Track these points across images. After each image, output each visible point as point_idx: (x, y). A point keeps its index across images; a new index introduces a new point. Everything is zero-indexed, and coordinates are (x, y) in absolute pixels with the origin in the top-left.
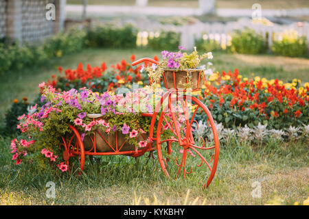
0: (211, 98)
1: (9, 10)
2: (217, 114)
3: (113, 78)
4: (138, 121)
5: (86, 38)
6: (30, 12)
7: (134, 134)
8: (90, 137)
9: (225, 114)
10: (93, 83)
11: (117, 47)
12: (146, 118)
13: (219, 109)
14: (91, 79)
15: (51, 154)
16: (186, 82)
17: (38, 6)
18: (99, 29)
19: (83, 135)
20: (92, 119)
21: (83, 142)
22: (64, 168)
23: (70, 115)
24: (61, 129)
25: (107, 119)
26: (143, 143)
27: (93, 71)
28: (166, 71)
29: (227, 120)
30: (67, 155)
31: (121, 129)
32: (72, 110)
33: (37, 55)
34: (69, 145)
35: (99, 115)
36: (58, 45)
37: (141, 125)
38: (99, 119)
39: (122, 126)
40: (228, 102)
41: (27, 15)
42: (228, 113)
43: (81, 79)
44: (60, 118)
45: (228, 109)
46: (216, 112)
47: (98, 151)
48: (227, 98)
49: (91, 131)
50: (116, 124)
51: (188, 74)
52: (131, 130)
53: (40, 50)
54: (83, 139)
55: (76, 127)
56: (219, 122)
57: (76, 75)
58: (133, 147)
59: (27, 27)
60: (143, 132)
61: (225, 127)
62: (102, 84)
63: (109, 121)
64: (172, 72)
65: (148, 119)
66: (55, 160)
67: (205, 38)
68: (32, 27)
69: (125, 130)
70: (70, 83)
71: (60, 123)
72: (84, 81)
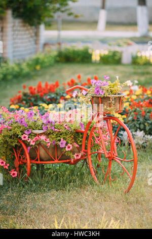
0: (135, 111)
1: (4, 38)
2: (140, 124)
3: (63, 93)
4: (73, 137)
5: (57, 56)
6: (20, 39)
7: (69, 147)
8: (35, 149)
9: (146, 124)
10: (48, 97)
11: (79, 62)
12: (80, 133)
13: (141, 120)
14: (47, 94)
15: (4, 163)
16: (110, 107)
17: (25, 34)
18: (66, 49)
19: (29, 148)
20: (36, 135)
21: (29, 154)
22: (14, 174)
23: (18, 132)
24: (11, 142)
25: (48, 135)
26: (77, 155)
27: (49, 87)
28: (93, 97)
29: (148, 128)
30: (17, 163)
31: (59, 143)
32: (20, 127)
33: (22, 70)
34: (19, 155)
35: (41, 131)
36: (37, 62)
37: (75, 140)
38: (41, 134)
39: (60, 140)
40: (148, 114)
41: (16, 41)
42: (148, 123)
43: (39, 94)
44: (11, 133)
45: (148, 120)
46: (139, 122)
47: (41, 160)
48: (148, 110)
49: (35, 145)
50: (55, 139)
51: (111, 100)
52: (67, 144)
53: (24, 66)
54: (28, 151)
55: (24, 141)
56: (141, 130)
57: (36, 91)
58: (69, 158)
59: (17, 49)
60: (77, 146)
61: (146, 134)
62: (55, 97)
63: (50, 136)
64: (99, 97)
65: (82, 134)
66: (7, 168)
67: (139, 55)
68: (21, 49)
69: (62, 144)
70: (31, 97)
71: (11, 137)
72: (41, 95)
